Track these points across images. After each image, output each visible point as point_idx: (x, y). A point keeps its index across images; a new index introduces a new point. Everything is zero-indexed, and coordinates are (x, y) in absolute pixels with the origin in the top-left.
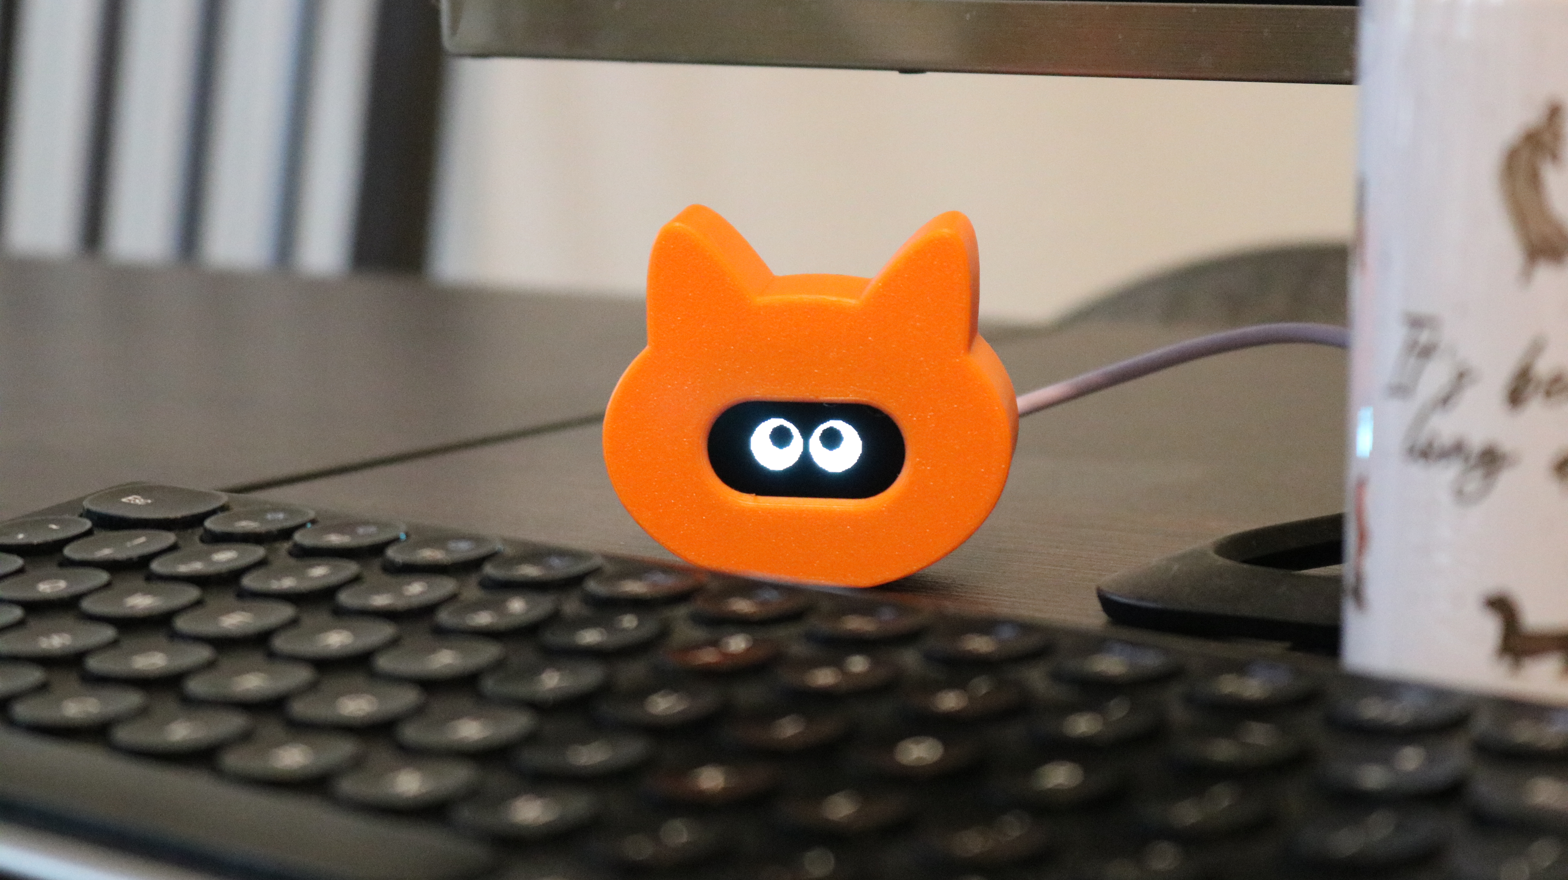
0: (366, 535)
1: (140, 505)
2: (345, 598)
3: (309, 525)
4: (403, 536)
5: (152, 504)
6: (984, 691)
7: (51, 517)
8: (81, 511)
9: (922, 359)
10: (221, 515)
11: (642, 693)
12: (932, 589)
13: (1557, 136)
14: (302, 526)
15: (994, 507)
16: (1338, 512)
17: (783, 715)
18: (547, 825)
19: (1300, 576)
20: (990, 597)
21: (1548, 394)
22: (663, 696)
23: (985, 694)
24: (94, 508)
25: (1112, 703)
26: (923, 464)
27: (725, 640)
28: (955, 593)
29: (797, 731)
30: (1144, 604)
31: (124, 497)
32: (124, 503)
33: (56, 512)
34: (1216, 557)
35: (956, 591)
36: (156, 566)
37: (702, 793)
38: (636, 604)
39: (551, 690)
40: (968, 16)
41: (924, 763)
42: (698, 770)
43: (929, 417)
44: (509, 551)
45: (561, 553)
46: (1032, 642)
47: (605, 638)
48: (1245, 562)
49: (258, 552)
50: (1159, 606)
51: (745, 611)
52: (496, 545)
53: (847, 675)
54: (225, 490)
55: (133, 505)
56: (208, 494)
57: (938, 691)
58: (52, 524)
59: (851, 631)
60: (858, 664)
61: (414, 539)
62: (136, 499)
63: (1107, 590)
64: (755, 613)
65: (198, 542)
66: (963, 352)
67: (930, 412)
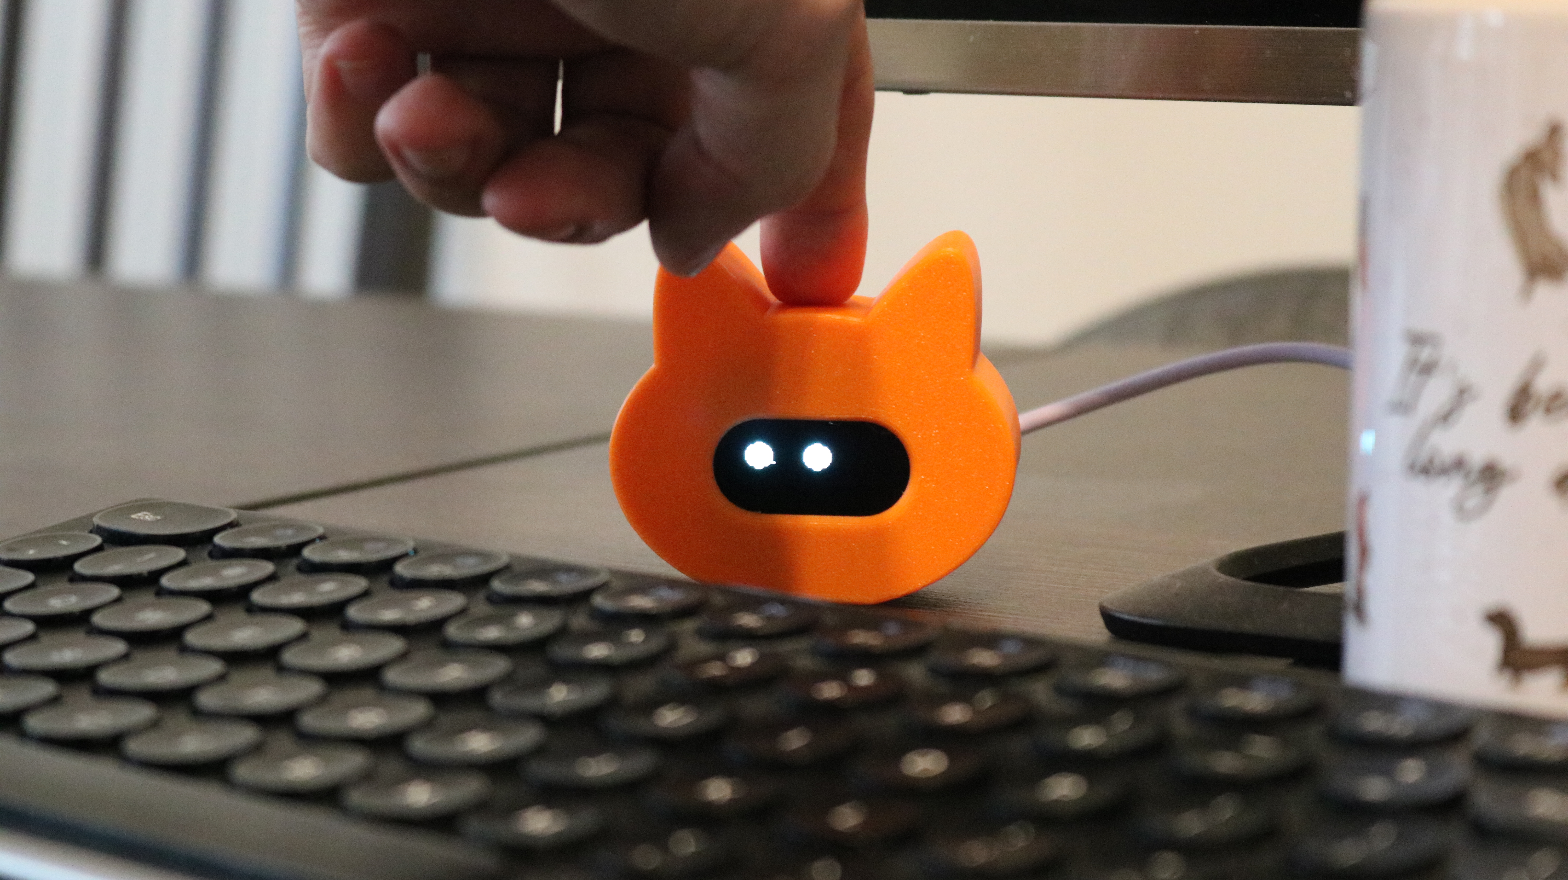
0: (373, 553)
1: (150, 522)
2: (354, 613)
3: (318, 541)
4: (411, 552)
5: (160, 520)
6: (989, 704)
7: (62, 533)
8: (91, 527)
9: (927, 377)
10: (229, 532)
11: (651, 705)
12: (934, 606)
13: (1556, 154)
14: (311, 541)
15: (999, 524)
16: (1339, 530)
17: (790, 727)
18: (556, 835)
19: (1302, 593)
20: (993, 614)
21: (1548, 411)
22: (672, 709)
23: (990, 707)
24: (103, 524)
25: (1116, 716)
26: (928, 482)
27: (731, 654)
28: (959, 609)
29: (803, 744)
30: (1148, 621)
31: (135, 513)
32: (134, 519)
33: (65, 529)
34: (1217, 573)
36: (166, 581)
37: (710, 804)
38: (643, 619)
39: (558, 703)
40: (972, 38)
41: (931, 775)
42: (706, 782)
43: (933, 435)
44: (517, 566)
45: (569, 569)
46: (1034, 657)
47: (611, 653)
48: (1248, 579)
49: (268, 567)
50: (1161, 623)
51: (751, 625)
52: (505, 560)
53: (852, 688)
54: (234, 507)
55: (143, 521)
56: (215, 511)
57: (944, 704)
58: (62, 540)
59: (857, 645)
60: (864, 678)
61: (423, 554)
62: (146, 515)
63: (1110, 607)
64: (761, 627)
65: (208, 558)
66: (967, 370)
67: (935, 430)
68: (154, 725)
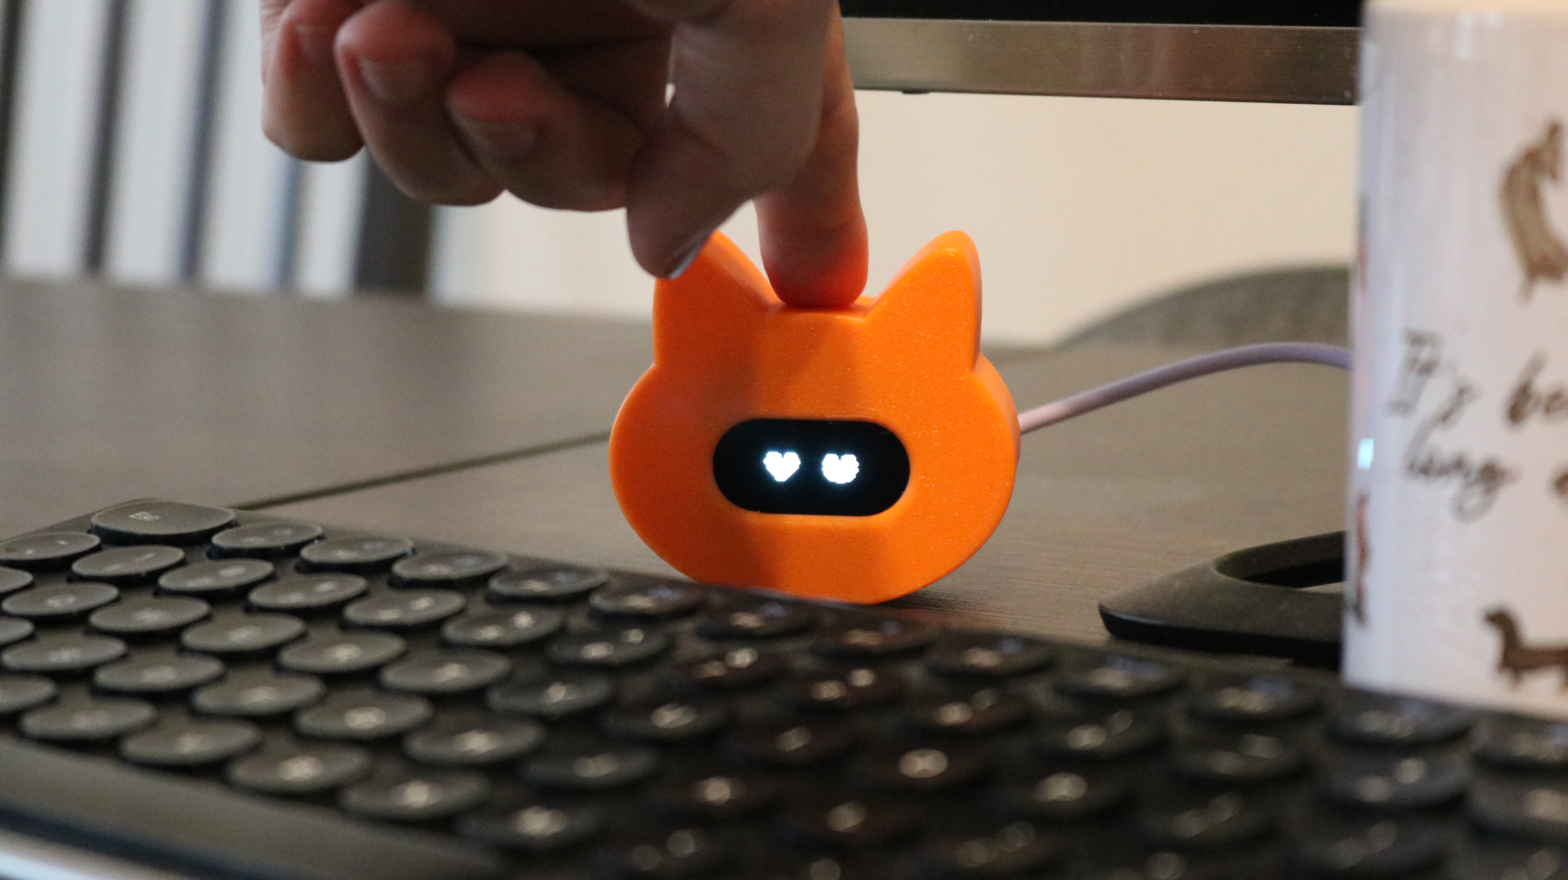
0: (371, 553)
2: (353, 613)
3: (316, 541)
4: (410, 552)
5: (160, 520)
6: (988, 705)
7: (60, 533)
8: (90, 527)
9: (927, 377)
10: (228, 532)
11: (650, 705)
12: (934, 606)
13: (1556, 154)
14: (310, 542)
15: (998, 523)
16: (1339, 530)
17: (789, 727)
18: (554, 836)
19: (1301, 593)
20: (993, 614)
21: (1548, 410)
22: (671, 710)
23: (989, 708)
24: (101, 524)
25: (1115, 716)
26: (928, 482)
27: (730, 654)
28: (958, 610)
29: (802, 744)
30: (1145, 621)
31: (132, 513)
32: (133, 519)
33: (66, 528)
34: (1216, 573)
35: (959, 608)
36: (164, 582)
37: (709, 804)
38: (642, 619)
39: (557, 703)
40: (971, 38)
41: (930, 775)
42: (705, 782)
43: (933, 435)
44: (516, 567)
45: (568, 569)
46: (1033, 657)
47: (610, 653)
48: (1247, 579)
49: (266, 568)
50: (1160, 622)
51: (750, 626)
52: (503, 561)
53: (851, 688)
54: (230, 507)
55: (141, 521)
56: (214, 511)
57: (943, 704)
58: (62, 540)
59: (856, 645)
60: (863, 678)
61: (421, 554)
62: (144, 515)
63: (1109, 606)
64: (760, 627)
65: (206, 559)
66: (968, 370)
67: (935, 430)
68: (152, 725)
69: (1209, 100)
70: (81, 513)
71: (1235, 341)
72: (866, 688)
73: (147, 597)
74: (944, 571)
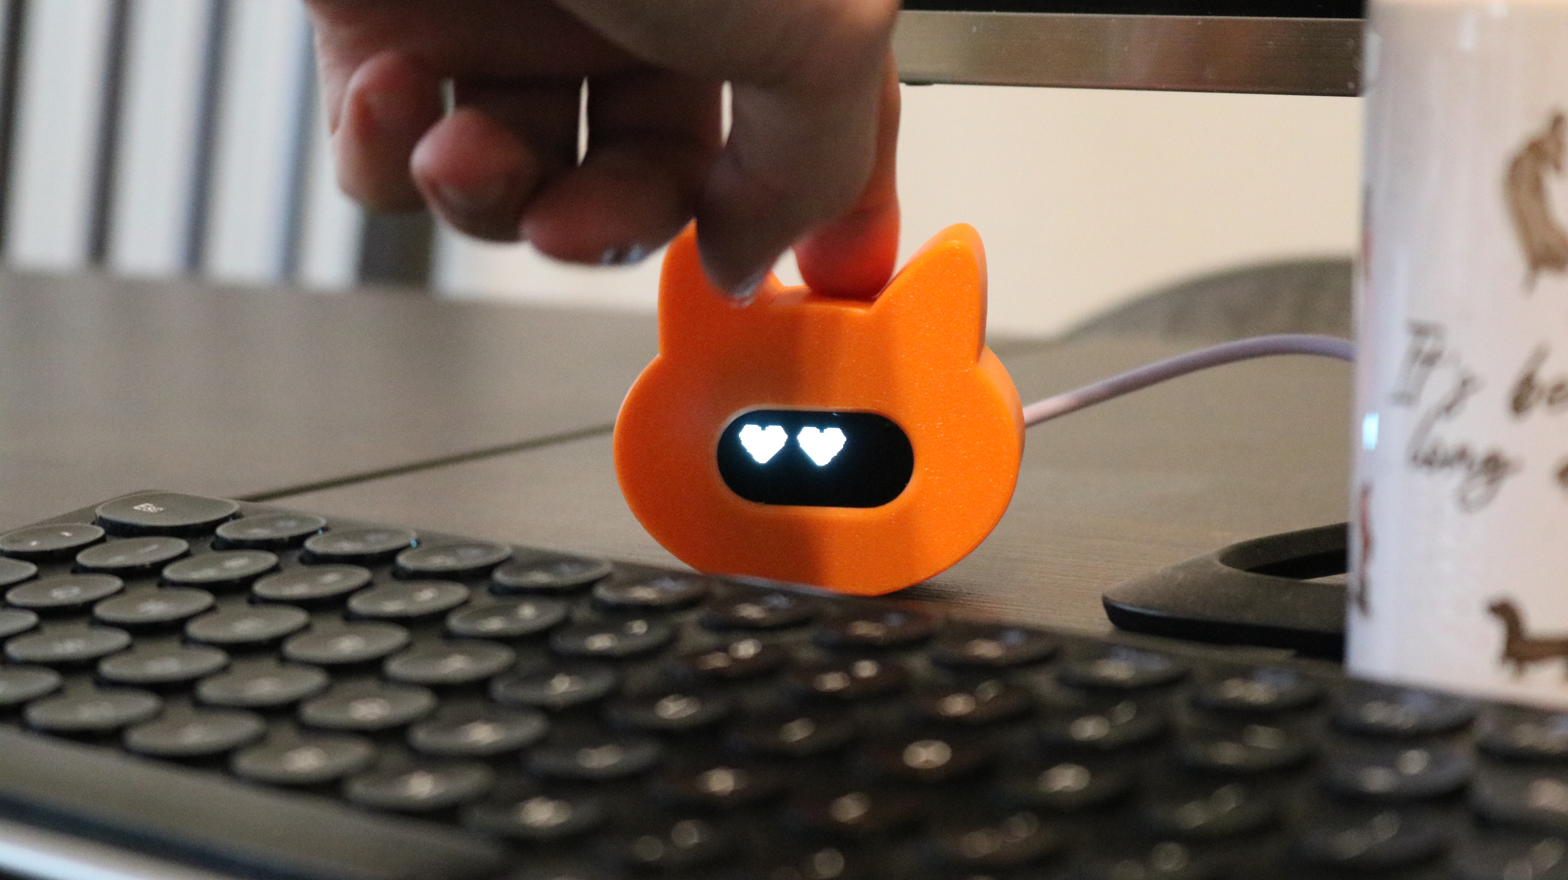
0: (375, 545)
1: (151, 514)
2: (357, 604)
3: (320, 532)
4: (414, 543)
5: (163, 512)
6: (991, 696)
7: (63, 525)
8: (94, 519)
9: (932, 369)
10: (232, 523)
11: (654, 696)
12: (938, 597)
13: (1557, 146)
14: (314, 533)
15: (1002, 516)
16: (1342, 521)
17: (792, 719)
18: (558, 826)
19: (1306, 584)
20: (996, 606)
21: (1551, 401)
22: (675, 701)
23: (993, 699)
24: (106, 516)
25: (1118, 707)
26: (931, 474)
27: (735, 645)
28: (962, 602)
29: (806, 735)
30: (1149, 612)
31: (137, 504)
32: (137, 511)
33: (68, 520)
34: (1222, 566)
35: (963, 600)
36: (169, 573)
37: (713, 795)
38: (646, 610)
39: (561, 694)
40: (974, 29)
41: (933, 766)
42: (709, 773)
43: (938, 427)
44: (520, 559)
45: (572, 560)
46: (1037, 648)
47: (614, 644)
48: (1250, 570)
49: (270, 559)
50: (1164, 614)
51: (753, 617)
52: (507, 551)
53: (855, 680)
54: (237, 499)
55: (146, 512)
56: (220, 502)
57: (946, 695)
58: (64, 531)
59: (859, 637)
60: (866, 669)
61: (424, 546)
62: (148, 506)
63: (1113, 598)
64: (763, 619)
65: (210, 549)
66: (972, 362)
67: (939, 422)
68: (156, 716)
69: (1212, 91)
70: (84, 505)
71: (1240, 333)
72: (868, 680)
73: (150, 588)
74: (949, 562)
